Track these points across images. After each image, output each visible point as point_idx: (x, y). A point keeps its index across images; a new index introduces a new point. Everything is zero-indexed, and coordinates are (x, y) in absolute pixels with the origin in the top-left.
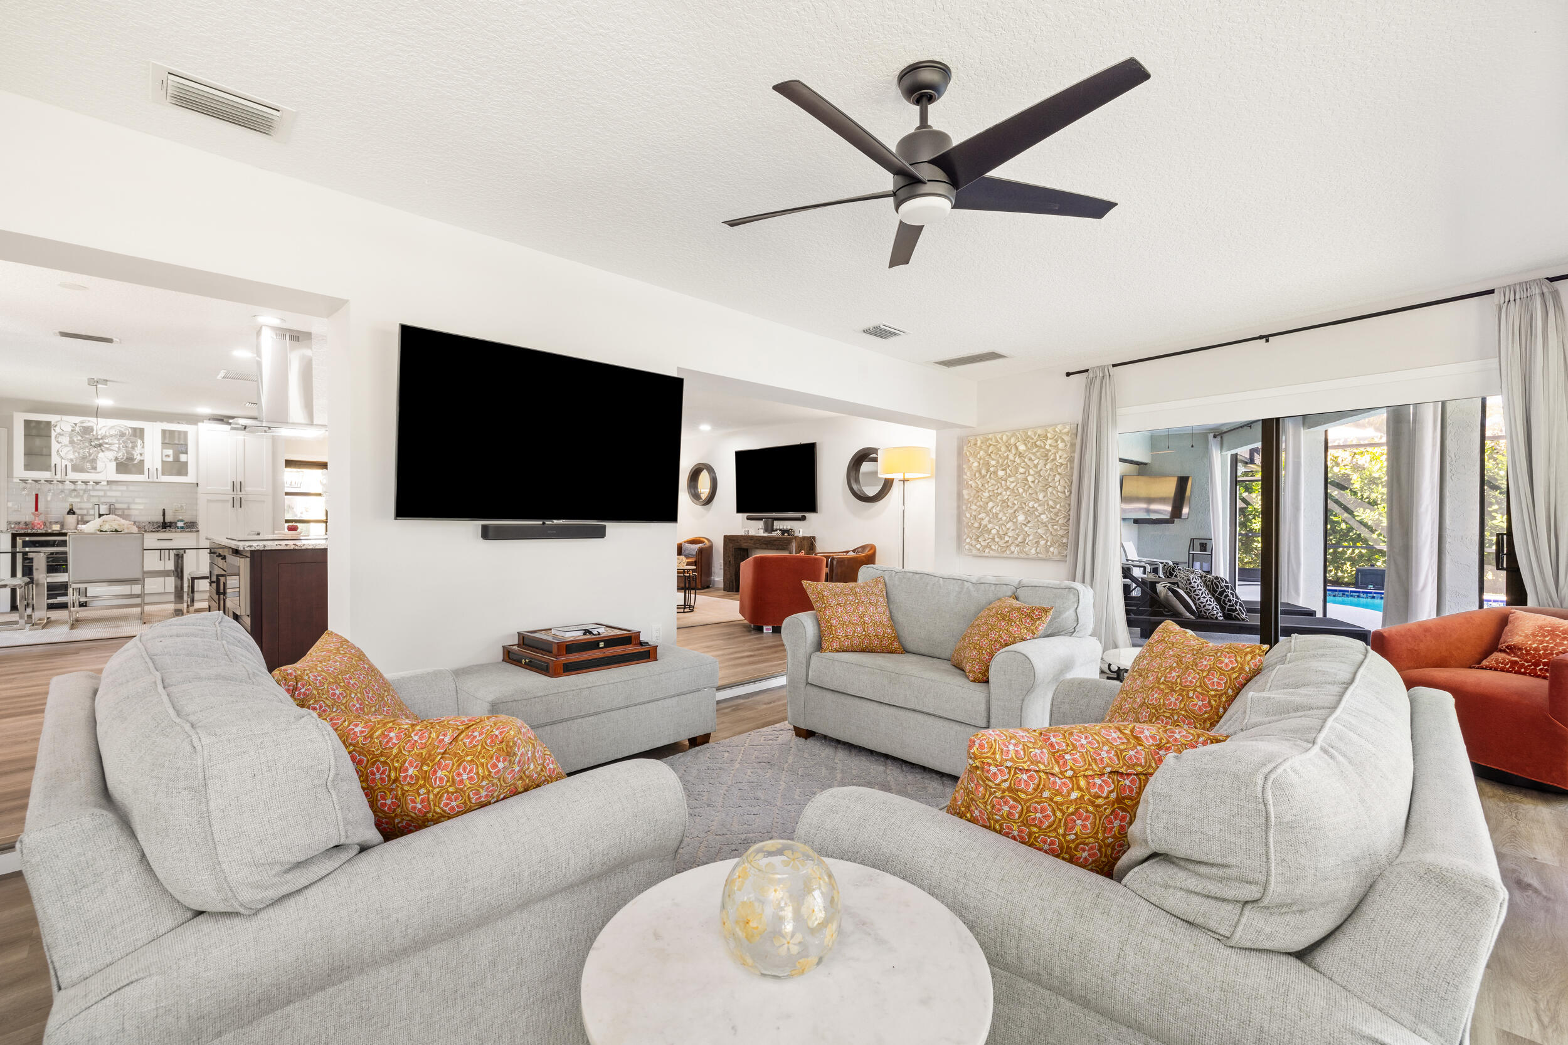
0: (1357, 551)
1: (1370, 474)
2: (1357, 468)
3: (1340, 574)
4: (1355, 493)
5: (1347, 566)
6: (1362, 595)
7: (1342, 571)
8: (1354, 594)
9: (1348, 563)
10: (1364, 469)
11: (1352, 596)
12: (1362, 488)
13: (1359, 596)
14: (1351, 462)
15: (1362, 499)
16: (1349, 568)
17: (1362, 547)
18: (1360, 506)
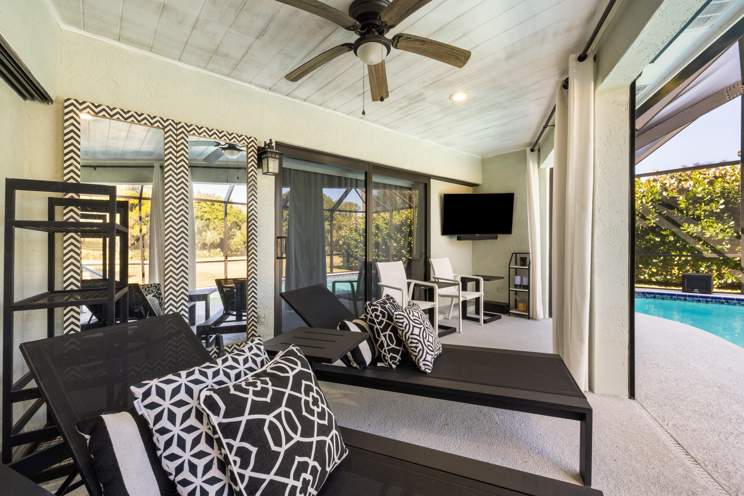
0: (683, 258)
1: (695, 195)
2: (682, 191)
3: (668, 277)
4: (681, 211)
5: (675, 271)
6: (688, 298)
7: (671, 275)
8: (681, 297)
9: (676, 268)
10: (689, 191)
11: (679, 299)
12: (687, 207)
13: (685, 300)
14: (678, 187)
15: (687, 216)
16: (677, 271)
17: (687, 256)
18: (685, 221)
